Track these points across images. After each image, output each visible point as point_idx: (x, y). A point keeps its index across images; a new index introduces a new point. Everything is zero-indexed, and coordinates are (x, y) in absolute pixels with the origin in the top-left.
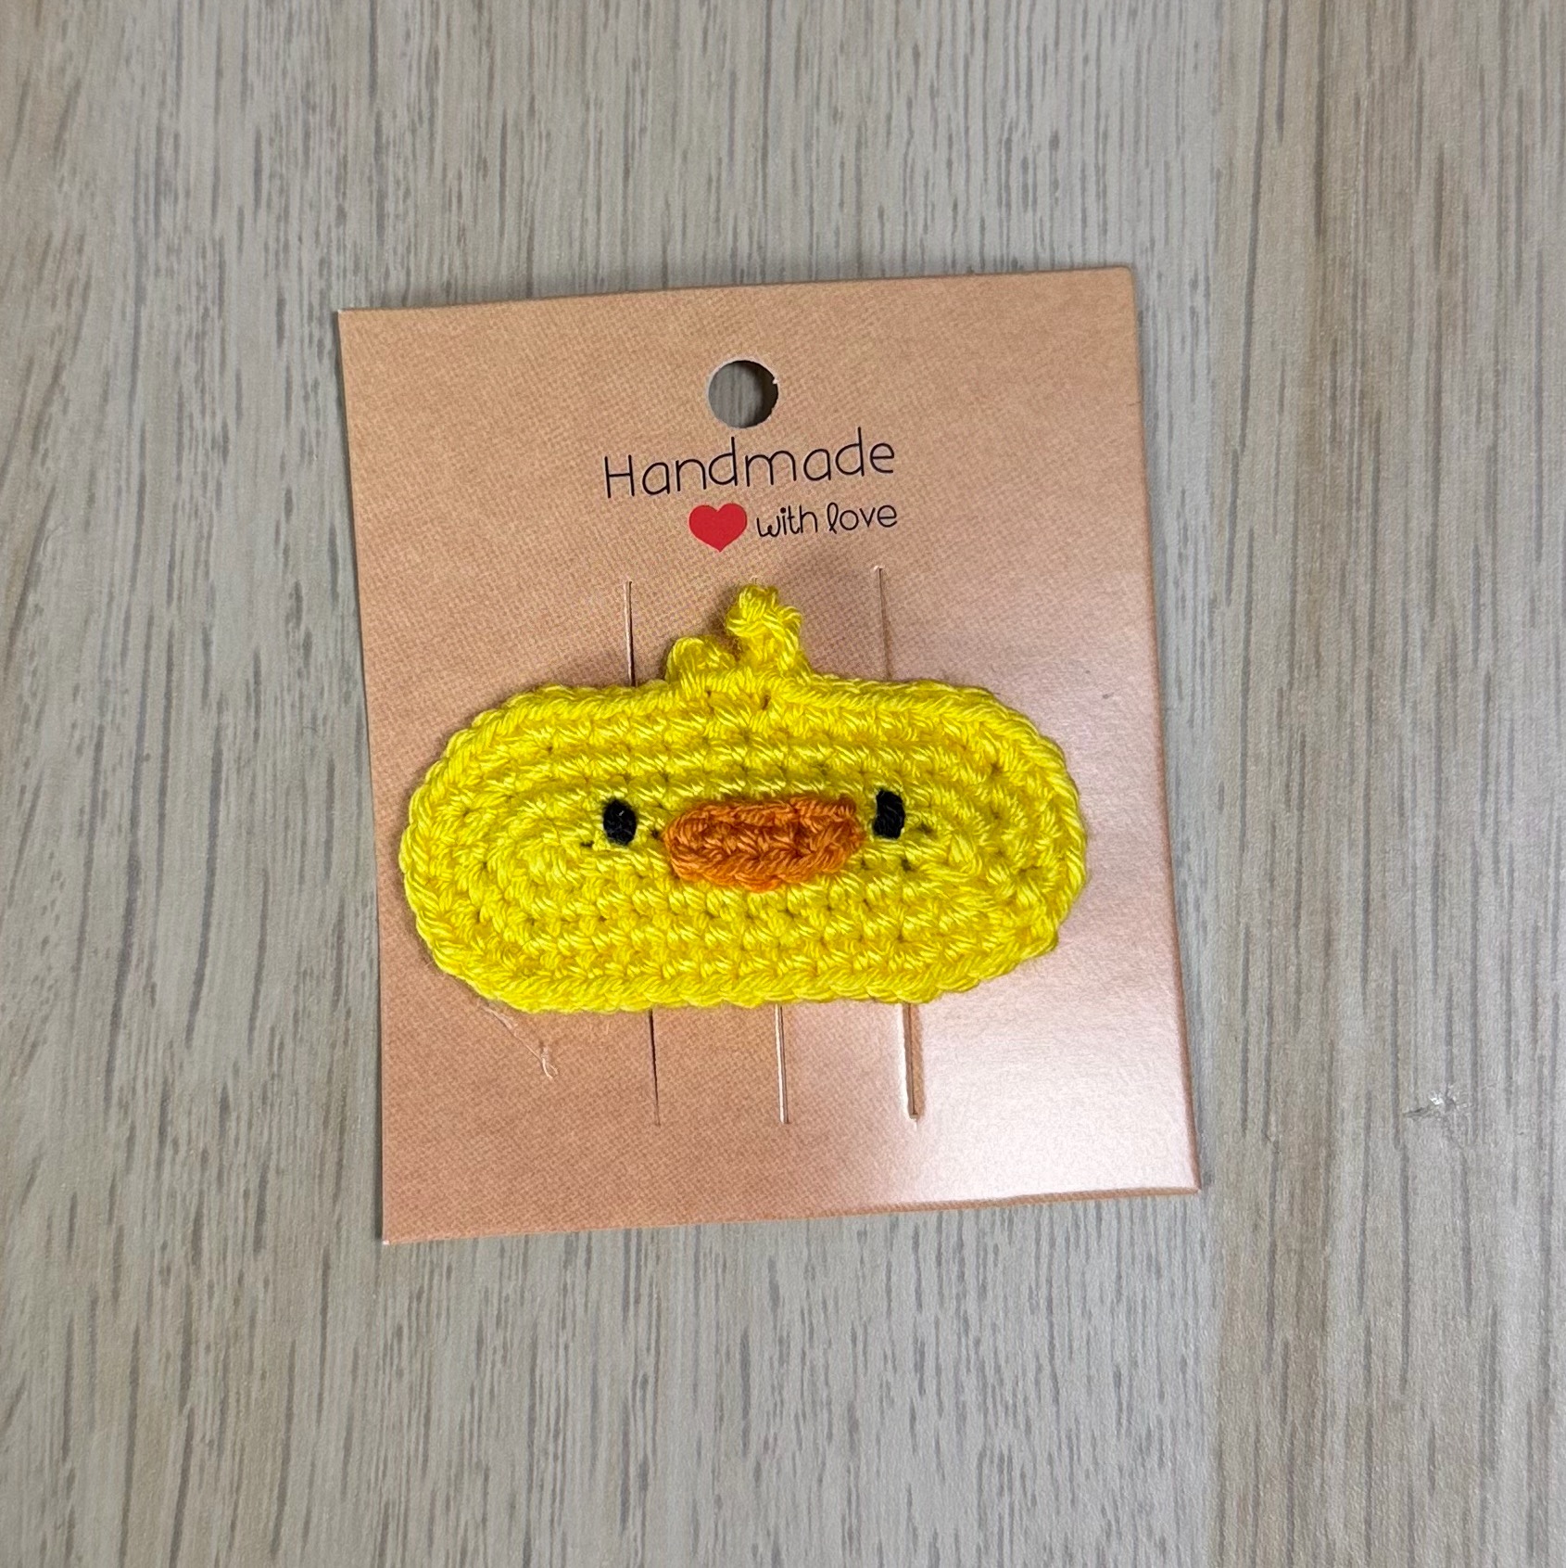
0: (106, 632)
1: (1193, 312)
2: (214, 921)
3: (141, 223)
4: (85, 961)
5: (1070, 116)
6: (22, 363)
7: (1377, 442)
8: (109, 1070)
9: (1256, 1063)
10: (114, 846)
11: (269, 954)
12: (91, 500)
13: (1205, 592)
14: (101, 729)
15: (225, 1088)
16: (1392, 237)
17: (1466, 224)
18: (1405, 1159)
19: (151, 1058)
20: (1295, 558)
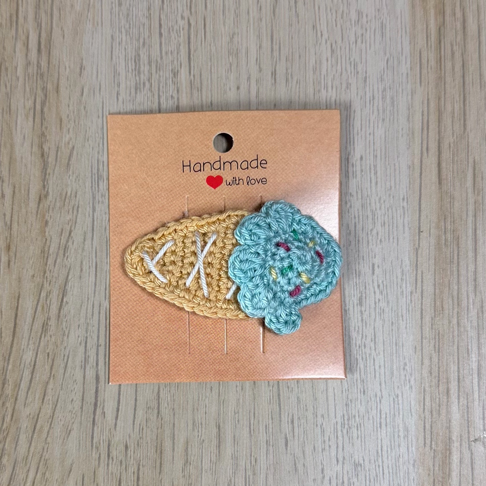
0: (87, 309)
1: (403, 207)
2: (122, 393)
3: (93, 188)
4: (84, 405)
5: (366, 151)
6: (60, 230)
7: (458, 244)
8: (92, 438)
9: (428, 426)
10: (91, 372)
11: (138, 402)
12: (82, 270)
13: (409, 289)
14: (87, 338)
15: (126, 442)
16: (461, 184)
17: (482, 180)
18: (472, 454)
19: (105, 434)
20: (435, 279)
